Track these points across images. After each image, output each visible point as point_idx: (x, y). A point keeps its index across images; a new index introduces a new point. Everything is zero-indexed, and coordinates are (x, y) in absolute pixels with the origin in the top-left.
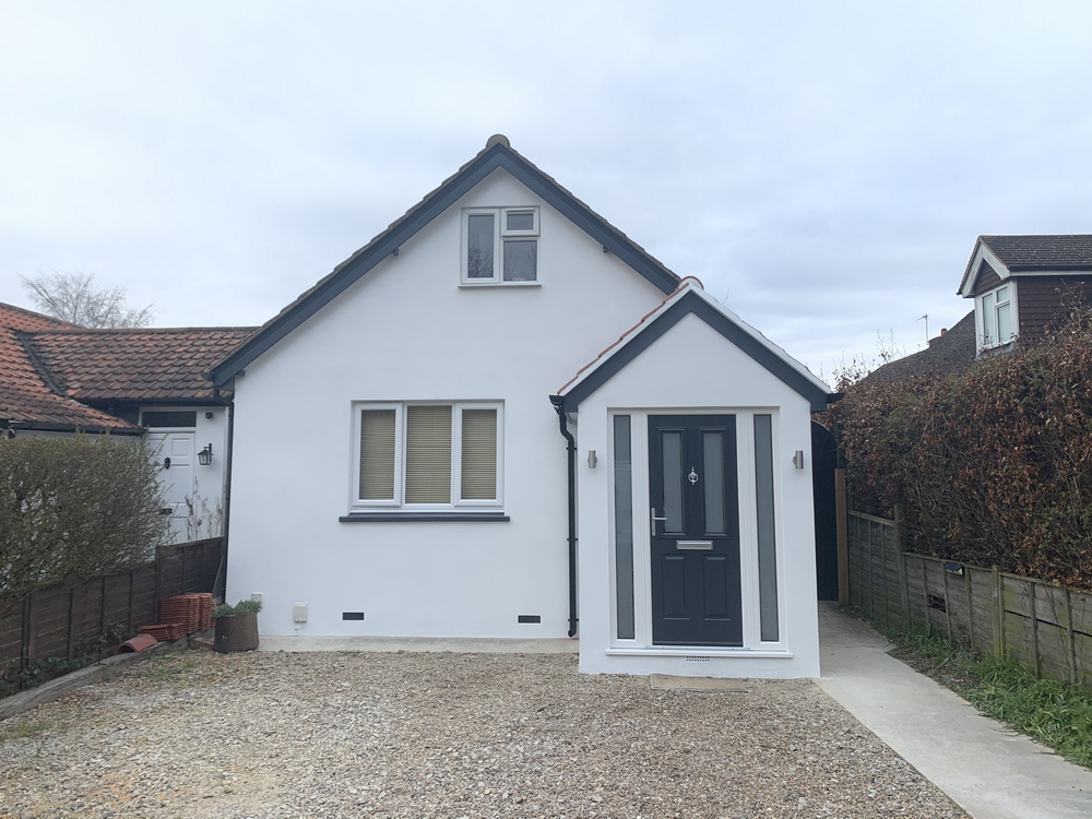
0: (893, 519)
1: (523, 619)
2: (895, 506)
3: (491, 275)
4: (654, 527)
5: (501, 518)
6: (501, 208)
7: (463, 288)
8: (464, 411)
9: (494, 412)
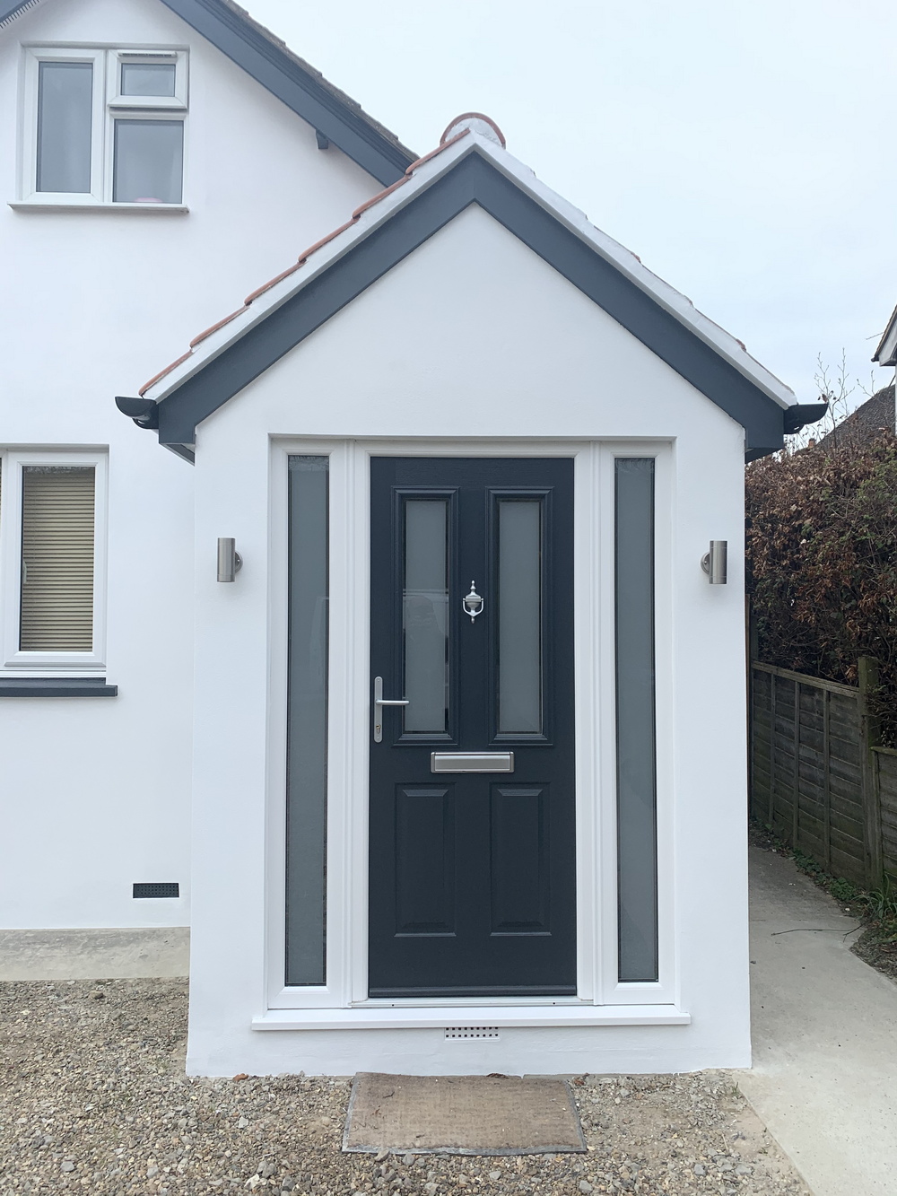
0: (855, 683)
1: (141, 890)
2: (862, 661)
3: (86, 189)
4: (378, 721)
5: (99, 690)
6: (106, 48)
7: (22, 210)
8: (25, 469)
9: (88, 474)
